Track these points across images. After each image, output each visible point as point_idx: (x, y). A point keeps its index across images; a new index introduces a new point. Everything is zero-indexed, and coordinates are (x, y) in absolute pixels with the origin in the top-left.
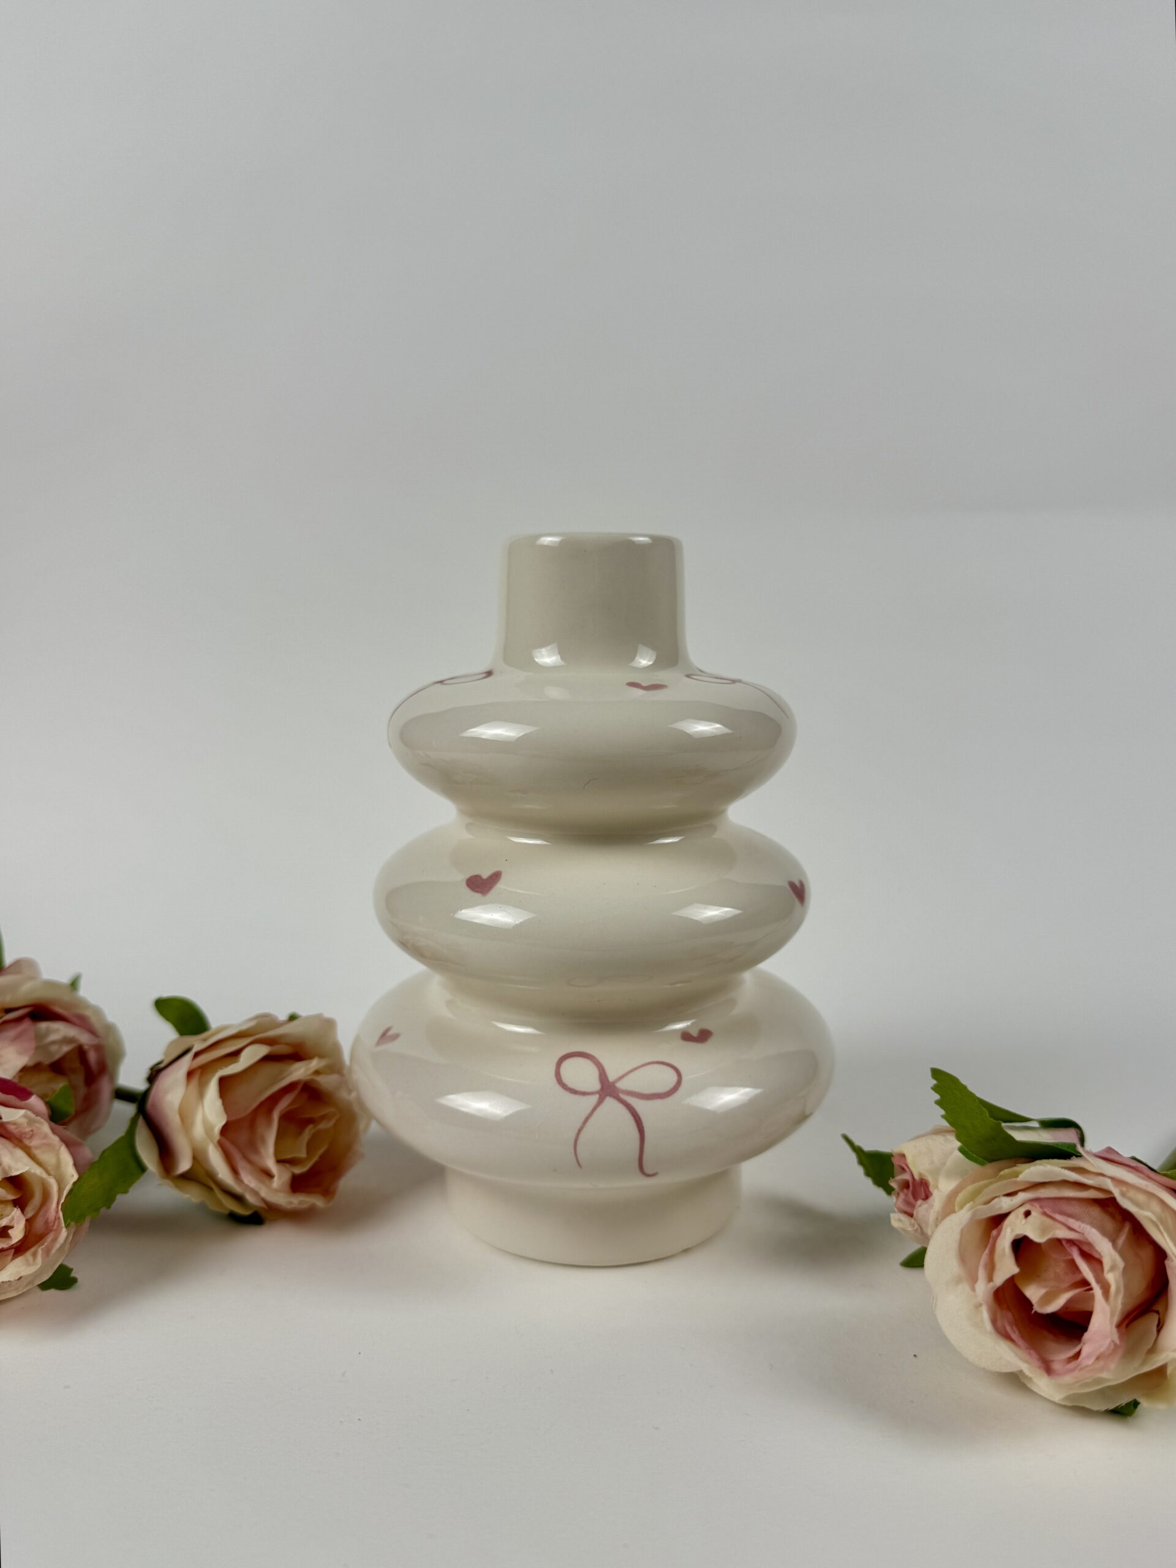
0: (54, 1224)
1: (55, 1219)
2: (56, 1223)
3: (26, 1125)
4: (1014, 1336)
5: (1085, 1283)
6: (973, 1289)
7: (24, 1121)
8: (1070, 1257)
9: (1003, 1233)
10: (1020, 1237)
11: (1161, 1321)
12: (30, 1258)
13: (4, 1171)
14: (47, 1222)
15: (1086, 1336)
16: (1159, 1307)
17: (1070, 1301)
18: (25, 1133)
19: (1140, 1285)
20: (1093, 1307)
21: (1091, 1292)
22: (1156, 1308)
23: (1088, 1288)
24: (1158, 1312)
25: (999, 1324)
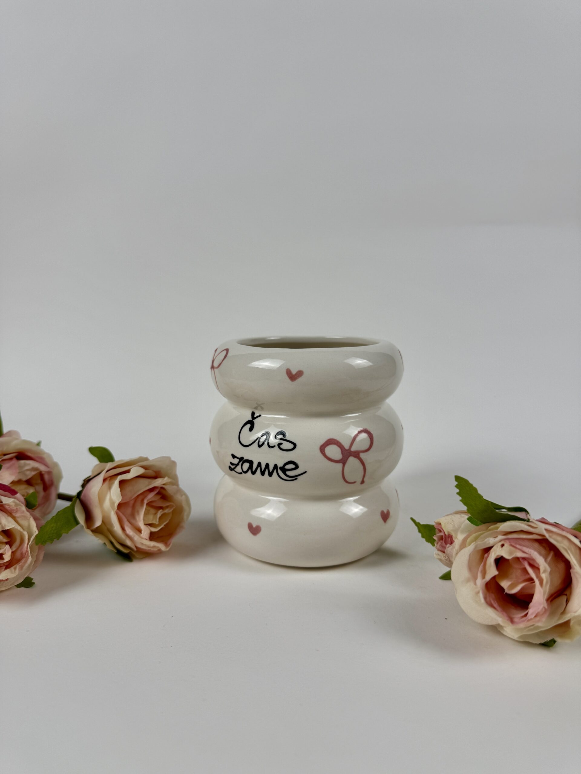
0: (26, 554)
1: (26, 552)
2: (27, 554)
3: (14, 506)
4: (496, 605)
5: (531, 580)
6: (475, 584)
7: (13, 504)
8: (523, 567)
9: (490, 555)
10: (499, 557)
11: (568, 599)
12: (13, 570)
13: (3, 527)
14: (22, 554)
15: (531, 605)
16: (567, 592)
17: (522, 589)
18: (13, 510)
19: (558, 581)
20: (534, 591)
21: (534, 584)
22: (566, 593)
24: (566, 595)
25: (488, 599)
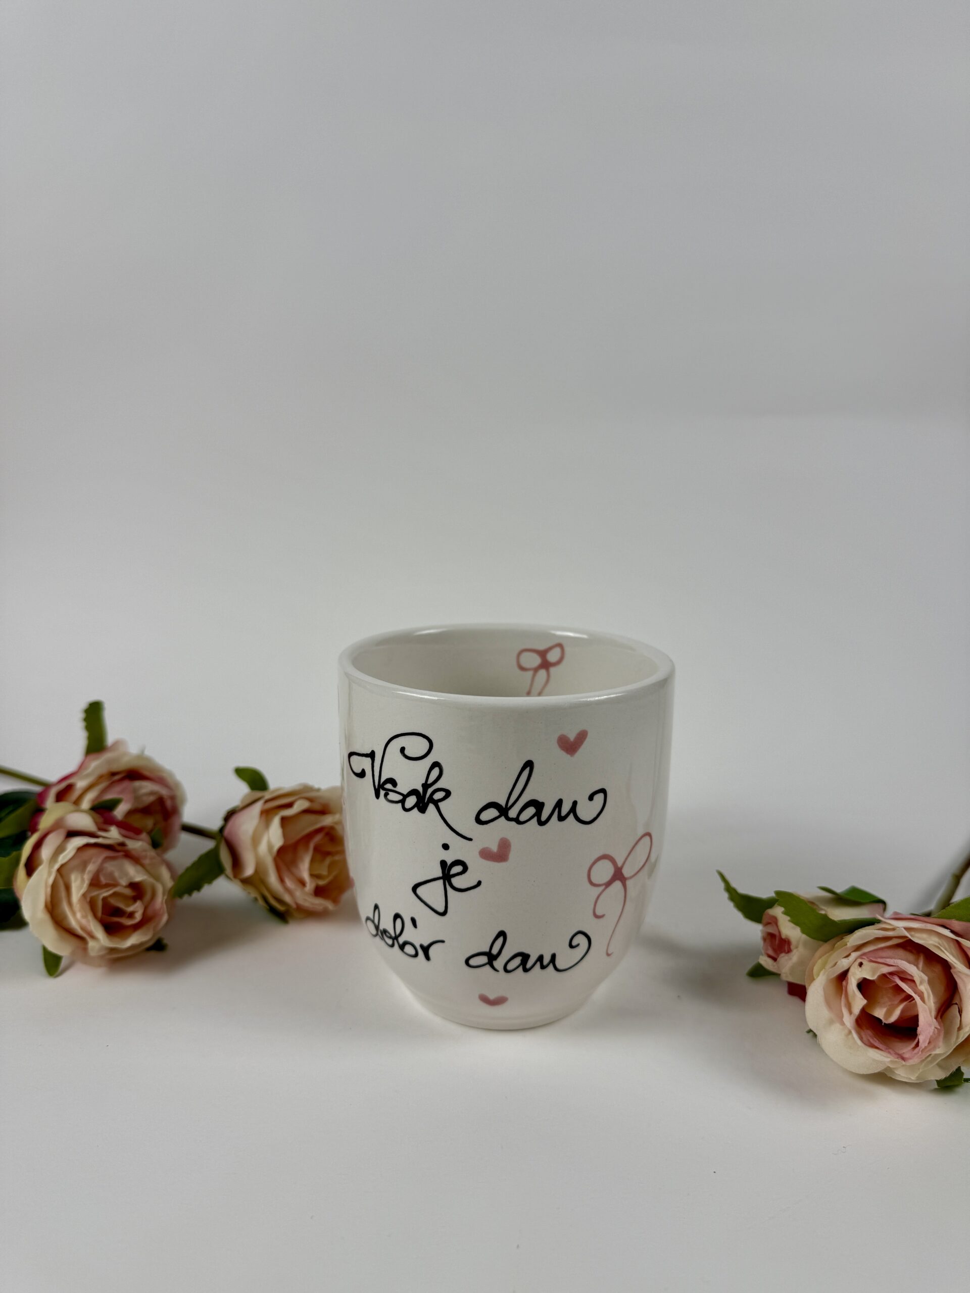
4: (877, 1044)
5: (909, 998)
6: (842, 1024)
8: (894, 984)
9: (849, 981)
10: (861, 980)
15: (919, 1029)
17: (903, 1012)
20: (918, 1011)
21: (914, 1001)
23: (912, 999)
25: (865, 1039)
